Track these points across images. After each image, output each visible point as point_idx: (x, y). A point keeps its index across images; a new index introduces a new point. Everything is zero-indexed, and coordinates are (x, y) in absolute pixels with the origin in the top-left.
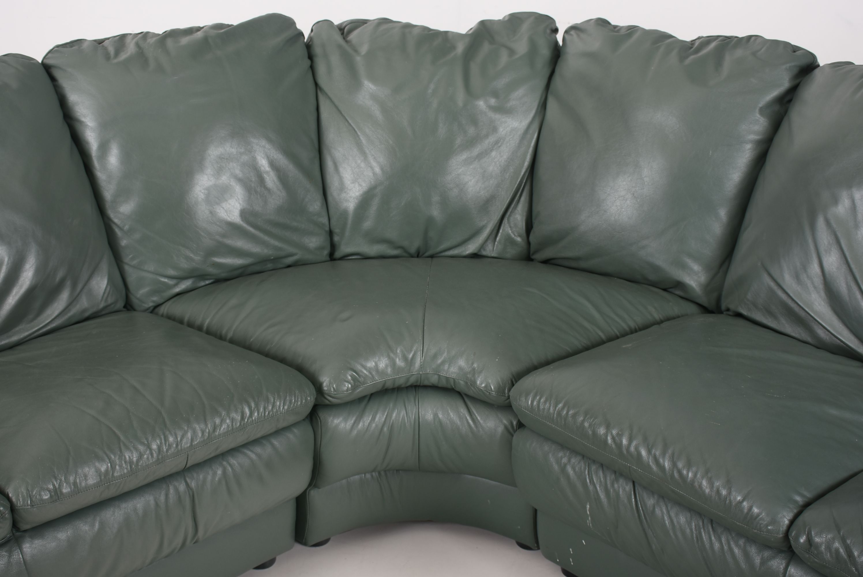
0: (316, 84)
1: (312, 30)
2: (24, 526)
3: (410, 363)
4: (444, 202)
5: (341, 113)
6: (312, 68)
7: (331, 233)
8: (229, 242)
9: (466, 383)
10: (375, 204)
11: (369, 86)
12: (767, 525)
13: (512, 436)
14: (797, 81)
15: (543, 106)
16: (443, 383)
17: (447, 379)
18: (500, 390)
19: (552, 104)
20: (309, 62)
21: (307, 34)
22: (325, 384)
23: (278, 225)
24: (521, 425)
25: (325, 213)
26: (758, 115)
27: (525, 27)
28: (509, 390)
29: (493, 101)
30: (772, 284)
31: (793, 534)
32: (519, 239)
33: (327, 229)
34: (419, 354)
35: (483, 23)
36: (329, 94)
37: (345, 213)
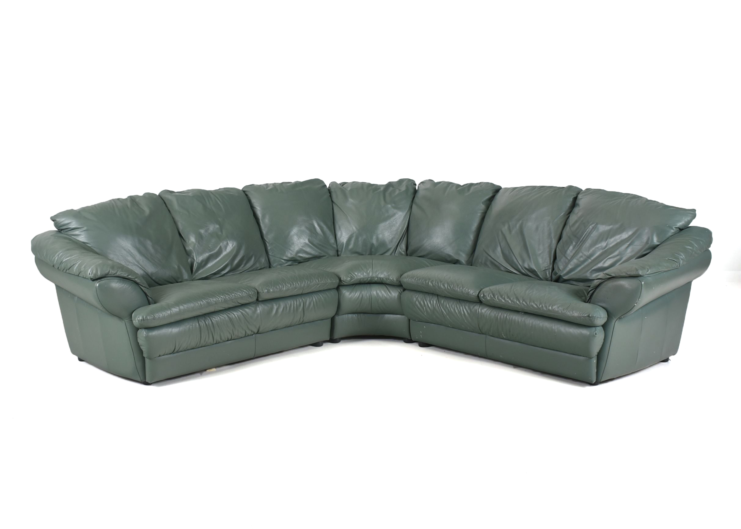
0: (332, 201)
1: (330, 185)
2: (260, 299)
3: (368, 274)
4: (377, 239)
5: (341, 209)
6: (331, 196)
7: (337, 251)
8: (304, 249)
9: (386, 279)
10: (353, 239)
11: (351, 200)
12: (472, 293)
13: (401, 294)
14: (494, 194)
15: (411, 207)
16: (379, 281)
17: (380, 278)
18: (397, 280)
19: (414, 206)
20: (329, 194)
21: (328, 186)
22: (342, 278)
23: (320, 245)
24: (404, 290)
25: (336, 244)
26: (482, 205)
27: (404, 183)
28: (400, 278)
29: (393, 205)
30: (487, 255)
31: (479, 295)
32: (403, 253)
33: (336, 249)
34: (371, 271)
35: (390, 183)
36: (337, 204)
37: (343, 244)
